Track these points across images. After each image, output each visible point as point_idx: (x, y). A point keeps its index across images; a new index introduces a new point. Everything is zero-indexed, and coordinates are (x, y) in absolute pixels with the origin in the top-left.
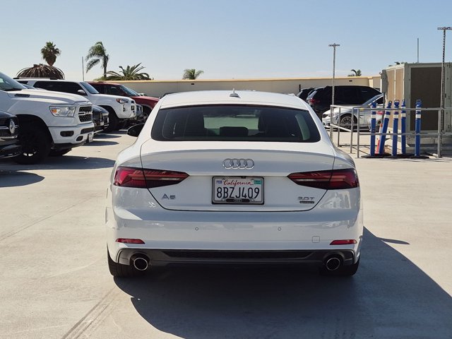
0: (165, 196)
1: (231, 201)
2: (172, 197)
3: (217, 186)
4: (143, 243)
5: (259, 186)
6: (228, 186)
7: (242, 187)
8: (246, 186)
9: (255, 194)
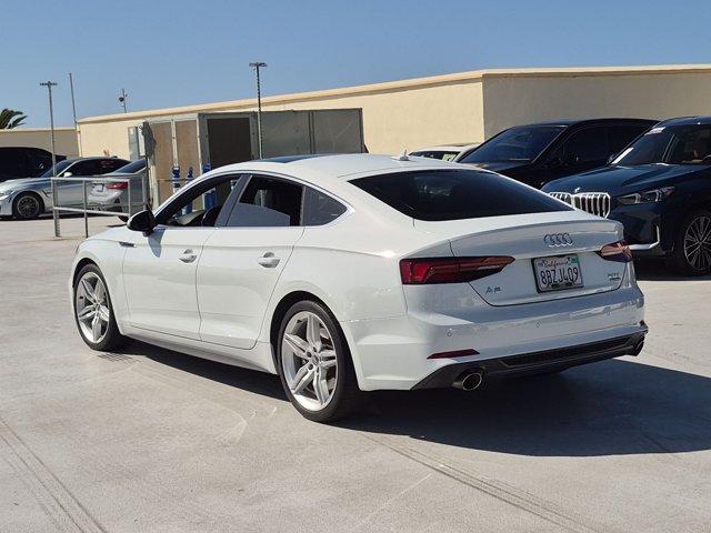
0: (489, 290)
1: (556, 287)
2: (497, 289)
3: (539, 269)
4: (476, 353)
5: (576, 265)
6: (549, 269)
7: (561, 267)
8: (565, 266)
9: (575, 275)
